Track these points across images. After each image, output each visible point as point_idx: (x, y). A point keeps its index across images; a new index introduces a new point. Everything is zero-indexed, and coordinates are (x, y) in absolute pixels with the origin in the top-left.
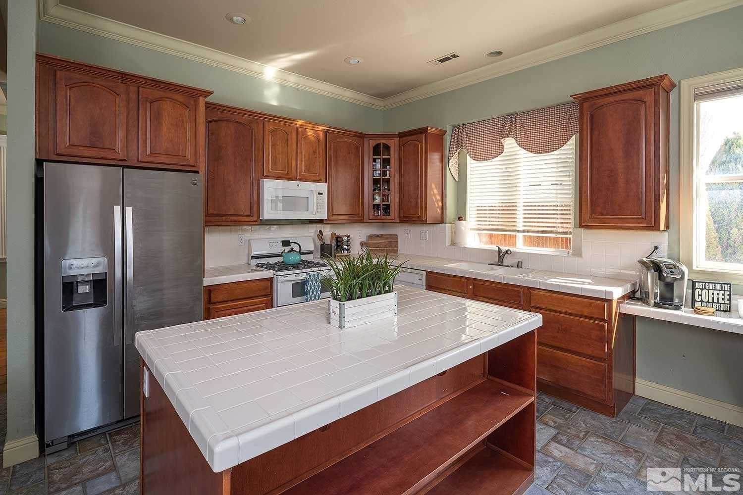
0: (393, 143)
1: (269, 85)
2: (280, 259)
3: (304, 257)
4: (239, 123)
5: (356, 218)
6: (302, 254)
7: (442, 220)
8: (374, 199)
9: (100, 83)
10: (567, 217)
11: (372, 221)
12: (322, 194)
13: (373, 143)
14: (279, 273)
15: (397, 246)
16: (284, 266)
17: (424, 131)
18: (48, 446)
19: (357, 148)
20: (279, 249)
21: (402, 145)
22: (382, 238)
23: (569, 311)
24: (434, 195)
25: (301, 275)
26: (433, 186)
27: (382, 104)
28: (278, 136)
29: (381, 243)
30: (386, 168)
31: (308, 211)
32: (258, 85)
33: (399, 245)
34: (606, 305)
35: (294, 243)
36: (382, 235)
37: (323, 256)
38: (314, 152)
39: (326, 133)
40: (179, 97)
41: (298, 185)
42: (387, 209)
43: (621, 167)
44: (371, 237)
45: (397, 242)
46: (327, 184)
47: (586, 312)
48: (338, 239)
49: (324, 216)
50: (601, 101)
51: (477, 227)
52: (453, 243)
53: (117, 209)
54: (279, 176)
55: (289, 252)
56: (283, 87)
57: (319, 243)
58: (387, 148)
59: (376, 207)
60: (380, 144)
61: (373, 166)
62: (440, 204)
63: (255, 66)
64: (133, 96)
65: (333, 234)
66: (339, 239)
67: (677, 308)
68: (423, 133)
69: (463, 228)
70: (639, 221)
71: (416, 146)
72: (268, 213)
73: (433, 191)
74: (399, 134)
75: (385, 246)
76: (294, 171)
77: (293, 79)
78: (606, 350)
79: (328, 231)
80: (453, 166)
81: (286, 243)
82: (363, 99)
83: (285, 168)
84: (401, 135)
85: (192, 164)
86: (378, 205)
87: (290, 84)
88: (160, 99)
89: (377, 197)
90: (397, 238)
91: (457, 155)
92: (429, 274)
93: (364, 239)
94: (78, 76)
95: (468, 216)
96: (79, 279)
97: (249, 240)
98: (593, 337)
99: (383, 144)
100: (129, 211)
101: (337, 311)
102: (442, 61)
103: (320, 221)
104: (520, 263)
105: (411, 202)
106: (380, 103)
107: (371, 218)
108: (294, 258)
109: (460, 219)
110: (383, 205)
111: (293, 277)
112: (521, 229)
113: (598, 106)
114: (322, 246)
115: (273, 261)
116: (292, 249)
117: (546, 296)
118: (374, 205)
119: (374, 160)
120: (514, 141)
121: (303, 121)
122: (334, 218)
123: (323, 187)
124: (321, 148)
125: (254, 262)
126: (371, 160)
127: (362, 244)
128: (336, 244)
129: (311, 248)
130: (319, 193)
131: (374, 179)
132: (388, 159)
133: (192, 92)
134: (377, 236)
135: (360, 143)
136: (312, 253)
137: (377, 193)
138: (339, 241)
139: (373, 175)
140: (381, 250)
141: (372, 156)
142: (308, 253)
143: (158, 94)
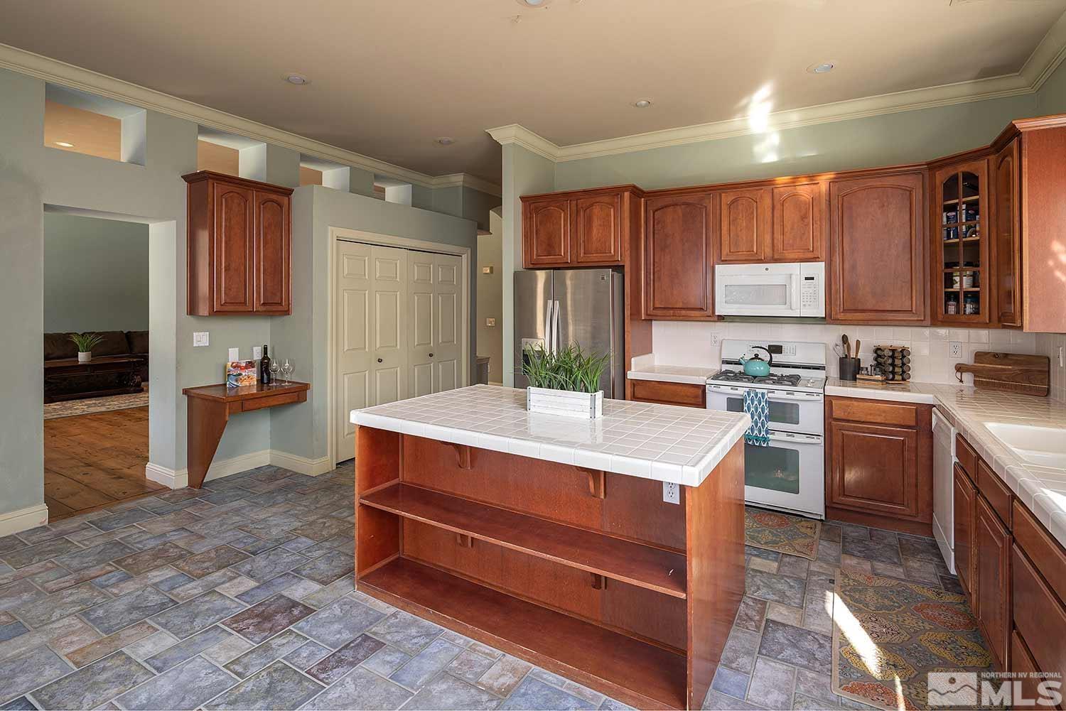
0: (981, 168)
1: (760, 138)
4: (688, 204)
5: (905, 318)
8: (949, 282)
11: (946, 324)
12: (811, 278)
15: (1047, 380)
22: (1006, 361)
28: (740, 207)
29: (1004, 369)
31: (786, 304)
32: (746, 141)
33: (1052, 382)
35: (758, 347)
39: (831, 183)
40: (606, 199)
41: (767, 269)
44: (979, 356)
45: (1047, 372)
46: (822, 263)
49: (817, 312)
53: (550, 302)
54: (744, 258)
56: (784, 132)
58: (971, 178)
60: (956, 175)
63: (736, 122)
64: (573, 208)
66: (879, 352)
68: (1015, 135)
72: (722, 308)
74: (991, 146)
75: (1014, 378)
77: (794, 117)
82: (960, 91)
83: (751, 247)
85: (618, 259)
88: (592, 205)
90: (1049, 362)
93: (968, 359)
94: (541, 205)
97: (722, 341)
99: (964, 173)
100: (557, 303)
107: (941, 317)
111: (728, 390)
114: (843, 362)
116: (756, 356)
118: (948, 295)
121: (790, 177)
123: (815, 268)
125: (725, 368)
126: (939, 209)
127: (960, 368)
128: (876, 359)
129: (820, 361)
130: (806, 279)
131: (947, 245)
132: (976, 203)
133: (617, 191)
134: (995, 355)
135: (912, 182)
136: (823, 368)
137: (958, 270)
138: (879, 356)
139: (949, 237)
140: (1001, 385)
141: (941, 202)
142: (815, 368)
143: (590, 201)
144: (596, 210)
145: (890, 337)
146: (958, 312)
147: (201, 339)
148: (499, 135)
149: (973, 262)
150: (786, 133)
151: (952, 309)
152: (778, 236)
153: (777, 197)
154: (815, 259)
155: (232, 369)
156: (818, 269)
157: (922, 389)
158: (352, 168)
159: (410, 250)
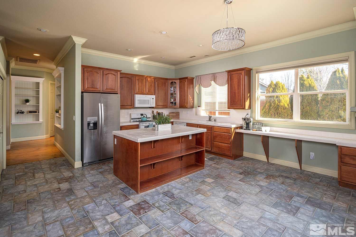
0: (177, 82)
2: (140, 120)
3: (148, 119)
4: (128, 78)
5: (165, 107)
6: (147, 118)
7: (192, 107)
8: (171, 100)
9: (94, 71)
10: (225, 105)
11: (170, 107)
12: (153, 99)
13: (170, 81)
14: (141, 123)
15: (179, 116)
16: (142, 121)
17: (187, 78)
18: (84, 164)
19: (165, 83)
20: (140, 116)
21: (180, 82)
23: (222, 132)
24: (190, 99)
25: (147, 124)
26: (190, 96)
27: (174, 67)
28: (140, 81)
29: (174, 115)
30: (175, 90)
31: (149, 104)
32: (132, 64)
33: (180, 116)
34: (230, 129)
35: (144, 114)
36: (174, 112)
37: (154, 119)
38: (151, 85)
39: (155, 79)
41: (146, 96)
43: (237, 91)
44: (170, 113)
45: (179, 114)
46: (155, 96)
47: (226, 131)
48: (159, 114)
49: (154, 106)
50: (232, 73)
51: (205, 109)
52: (196, 114)
53: (100, 104)
54: (140, 93)
55: (143, 117)
56: (139, 64)
57: (152, 115)
59: (172, 103)
61: (171, 89)
62: (192, 102)
63: (132, 58)
64: (102, 73)
65: (157, 112)
67: (249, 130)
68: (186, 79)
69: (199, 109)
70: (241, 107)
71: (184, 83)
72: (137, 105)
73: (190, 97)
74: (179, 78)
75: (175, 116)
76: (144, 92)
77: (143, 62)
78: (230, 141)
79: (155, 111)
80: (196, 89)
81: (142, 115)
83: (142, 91)
84: (180, 79)
85: (116, 91)
86: (172, 102)
88: (108, 74)
89: (172, 100)
90: (179, 113)
91: (198, 86)
93: (168, 114)
94: (89, 69)
95: (202, 106)
96: (91, 122)
97: (130, 114)
98: (227, 138)
99: (174, 82)
100: (102, 104)
101: (157, 127)
102: (191, 57)
103: (153, 108)
104: (215, 120)
105: (183, 101)
106: (173, 67)
107: (170, 106)
108: (145, 119)
109: (199, 106)
110: (174, 102)
111: (145, 124)
112: (218, 109)
113: (232, 74)
115: (138, 120)
116: (144, 116)
117: (217, 128)
118: (171, 102)
119: (171, 87)
120: (214, 82)
122: (157, 106)
123: (154, 97)
124: (153, 84)
125: (132, 120)
126: (170, 87)
131: (171, 94)
133: (117, 71)
134: (172, 113)
136: (150, 118)
137: (172, 98)
139: (171, 92)
141: (170, 86)
142: (149, 118)
143: (108, 72)
144: (110, 75)
146: (173, 105)
148: (75, 39)
152: (147, 89)
154: (153, 95)
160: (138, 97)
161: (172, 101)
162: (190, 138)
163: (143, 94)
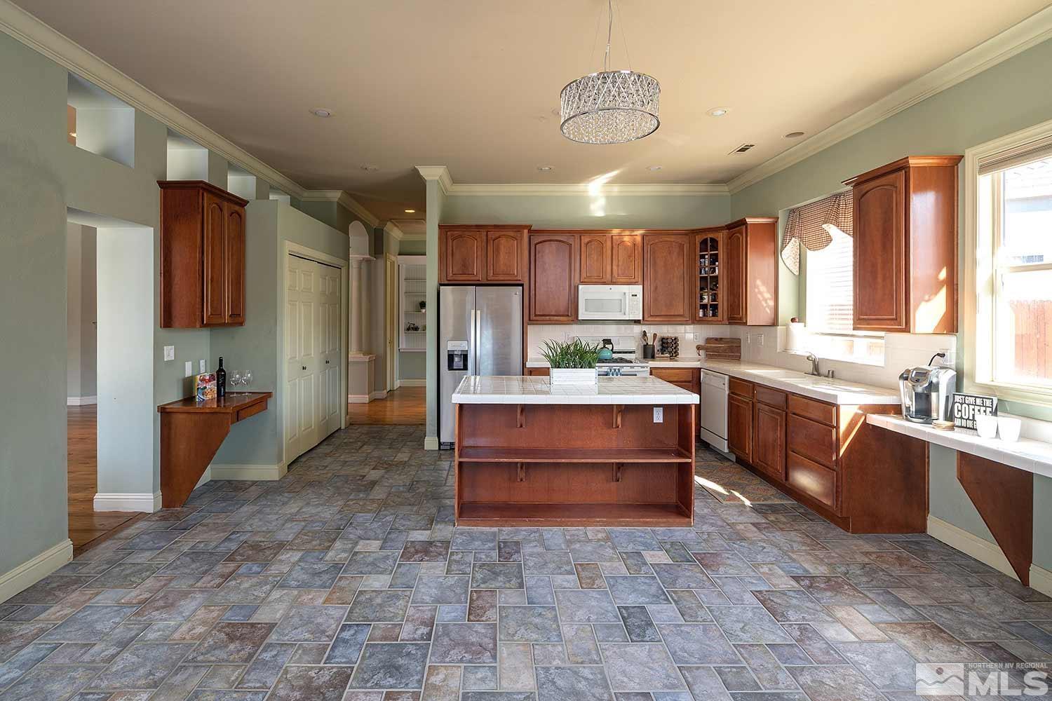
0: (721, 237)
1: (594, 199)
4: (560, 241)
5: (683, 319)
7: (774, 322)
8: (702, 299)
9: (467, 234)
11: (700, 322)
12: (635, 295)
13: (699, 239)
15: (741, 351)
17: (744, 222)
19: (681, 247)
21: (729, 239)
22: (722, 342)
23: (812, 417)
24: (761, 293)
26: (759, 283)
27: (726, 188)
28: (593, 246)
29: (720, 347)
30: (715, 264)
31: (621, 311)
32: (583, 201)
34: (834, 409)
36: (721, 339)
37: (645, 356)
39: (643, 236)
40: (510, 234)
41: (610, 289)
42: (715, 308)
44: (708, 340)
45: (739, 347)
46: (642, 286)
47: (821, 416)
48: (662, 340)
49: (639, 316)
50: (866, 187)
52: (784, 350)
54: (594, 281)
56: (608, 198)
57: (641, 343)
58: (714, 241)
60: (707, 239)
61: (700, 263)
62: (771, 304)
63: (581, 187)
64: (484, 238)
65: (655, 335)
66: (664, 340)
68: (744, 225)
69: (795, 331)
70: (892, 323)
71: (739, 240)
72: (584, 314)
73: (759, 289)
74: (726, 226)
75: (725, 351)
76: (608, 275)
77: (616, 189)
78: (834, 458)
79: (650, 332)
80: (786, 257)
81: (605, 342)
82: (700, 189)
83: (600, 274)
84: (729, 227)
85: (519, 279)
86: (706, 305)
87: (614, 194)
88: (500, 237)
89: (706, 297)
90: (739, 342)
91: (796, 244)
92: (731, 378)
93: (702, 343)
95: (807, 318)
96: (455, 353)
99: (711, 238)
102: (743, 150)
103: (635, 322)
104: (831, 372)
105: (735, 302)
106: (724, 189)
107: (698, 318)
108: (607, 354)
109: (793, 320)
110: (711, 305)
113: (864, 192)
114: (646, 347)
116: (604, 346)
118: (702, 304)
119: (702, 257)
120: (834, 226)
121: (618, 229)
122: (651, 318)
124: (638, 251)
126: (698, 257)
127: (699, 348)
128: (662, 345)
129: (633, 348)
130: (633, 295)
131: (701, 278)
132: (716, 255)
133: (518, 228)
134: (716, 339)
135: (685, 240)
136: (634, 352)
137: (705, 292)
138: (663, 343)
139: (701, 273)
140: (719, 355)
141: (698, 253)
142: (631, 352)
143: (497, 234)
144: (503, 241)
145: (666, 331)
146: (704, 315)
147: (169, 353)
148: (425, 172)
149: (715, 287)
150: (609, 198)
151: (701, 314)
152: (615, 267)
153: (614, 241)
154: (635, 283)
155: (200, 382)
156: (638, 289)
157: (684, 360)
158: (258, 178)
159: (318, 263)
160: (587, 293)
161: (705, 301)
162: (658, 417)
163: (604, 283)
